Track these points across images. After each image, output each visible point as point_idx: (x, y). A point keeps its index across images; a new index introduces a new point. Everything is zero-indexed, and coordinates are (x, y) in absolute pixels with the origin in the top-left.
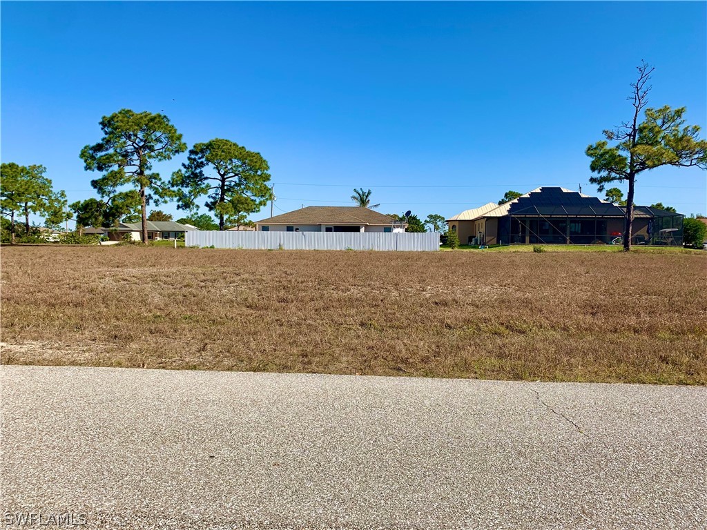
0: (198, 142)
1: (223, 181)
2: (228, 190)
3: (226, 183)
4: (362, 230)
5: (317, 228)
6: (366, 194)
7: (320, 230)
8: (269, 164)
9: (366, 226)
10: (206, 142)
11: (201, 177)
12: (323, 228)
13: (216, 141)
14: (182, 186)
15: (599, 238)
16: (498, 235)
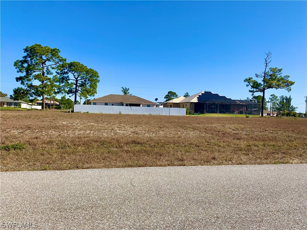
1: (77, 81)
3: (79, 82)
4: (141, 106)
6: (127, 89)
9: (142, 104)
11: (67, 79)
12: (124, 104)
15: (228, 112)
16: (195, 109)
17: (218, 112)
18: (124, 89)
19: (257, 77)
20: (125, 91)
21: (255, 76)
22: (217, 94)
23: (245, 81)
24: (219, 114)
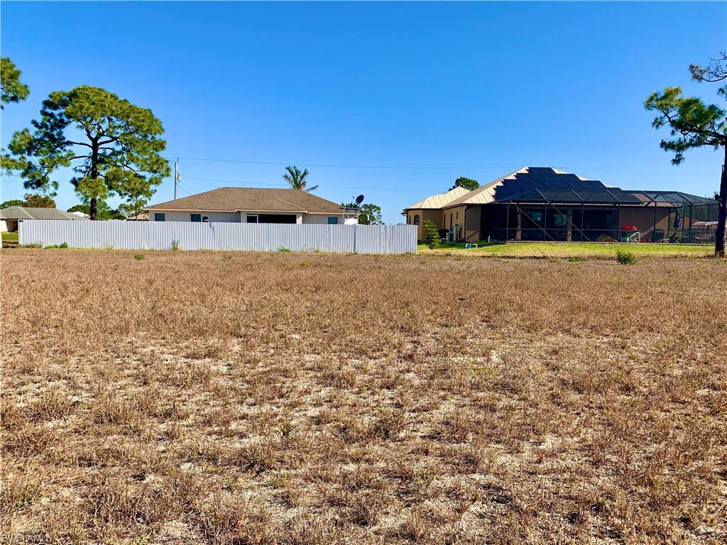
0: (58, 90)
1: (95, 146)
2: (102, 161)
3: (100, 151)
4: (299, 220)
5: (235, 217)
6: (302, 174)
7: (239, 221)
8: (164, 126)
9: (304, 215)
10: (68, 90)
11: (61, 142)
12: (244, 217)
13: (84, 89)
14: (29, 154)
15: (608, 234)
16: (481, 229)
17: (570, 238)
18: (292, 174)
19: (700, 79)
20: (297, 179)
21: (690, 75)
22: (573, 176)
23: (648, 106)
24: (573, 244)
